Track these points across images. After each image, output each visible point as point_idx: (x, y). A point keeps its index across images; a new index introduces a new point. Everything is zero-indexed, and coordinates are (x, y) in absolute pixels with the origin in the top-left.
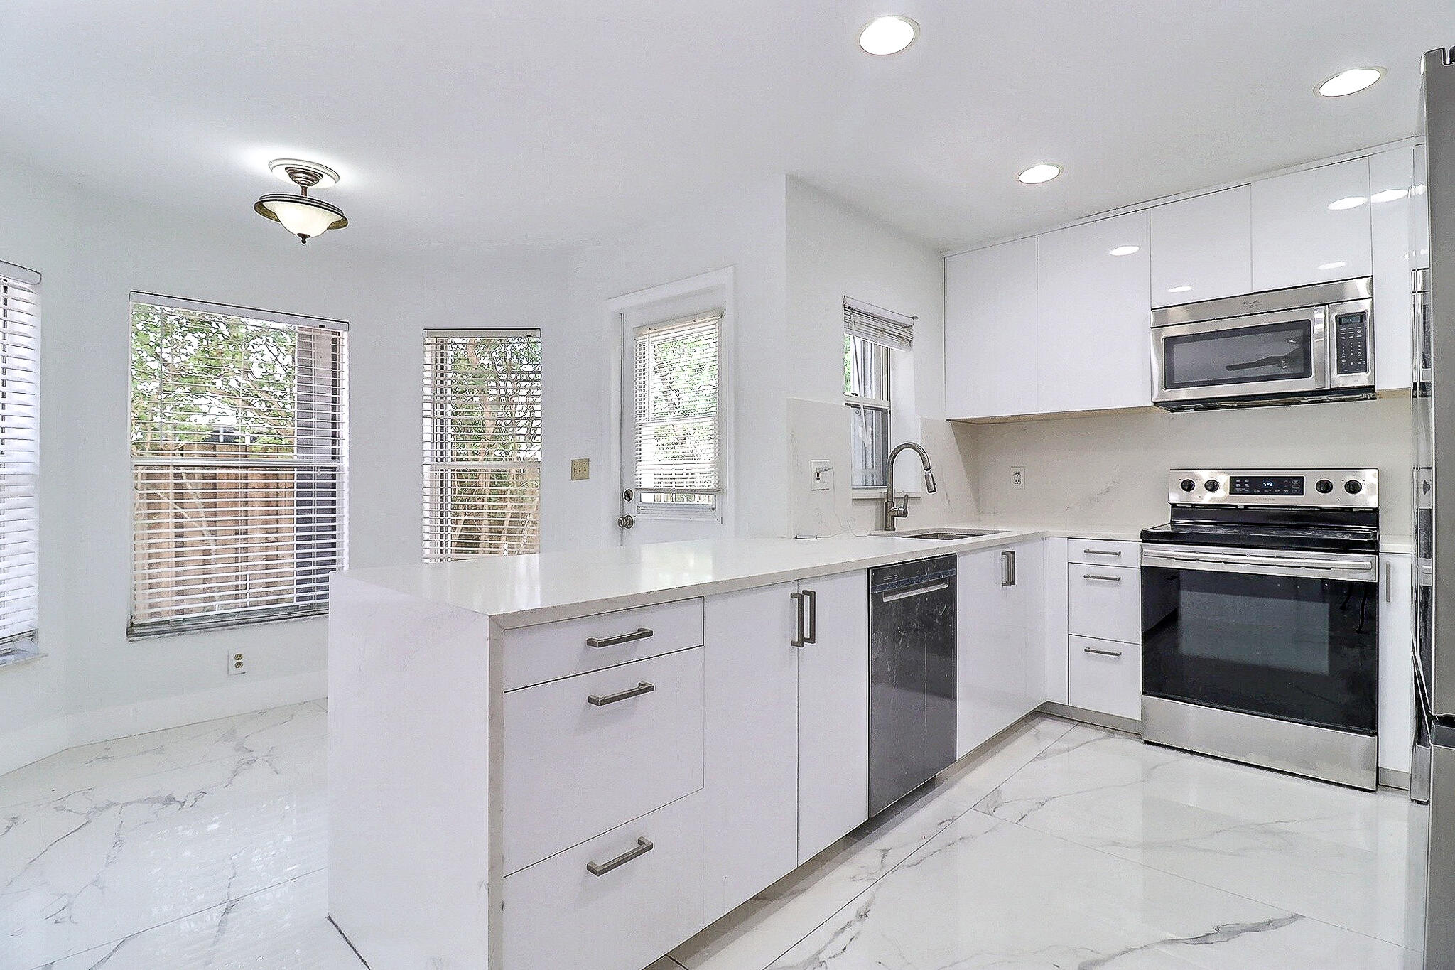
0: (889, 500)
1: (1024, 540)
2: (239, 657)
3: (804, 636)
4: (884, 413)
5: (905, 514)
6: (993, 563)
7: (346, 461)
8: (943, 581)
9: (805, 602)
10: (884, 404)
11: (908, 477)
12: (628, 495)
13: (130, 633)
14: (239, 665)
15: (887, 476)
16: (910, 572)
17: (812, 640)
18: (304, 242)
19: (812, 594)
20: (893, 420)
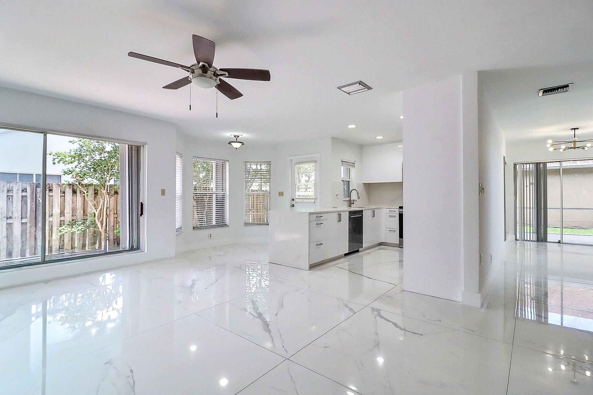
0: (350, 200)
1: (376, 209)
2: (210, 235)
3: (340, 221)
4: (349, 182)
5: (353, 204)
6: (370, 213)
7: (228, 192)
8: (361, 215)
9: (340, 215)
10: (349, 180)
11: (354, 196)
12: (293, 200)
13: (193, 229)
14: (210, 237)
15: (349, 196)
16: (355, 212)
17: (341, 221)
18: (236, 149)
19: (341, 214)
20: (350, 183)
